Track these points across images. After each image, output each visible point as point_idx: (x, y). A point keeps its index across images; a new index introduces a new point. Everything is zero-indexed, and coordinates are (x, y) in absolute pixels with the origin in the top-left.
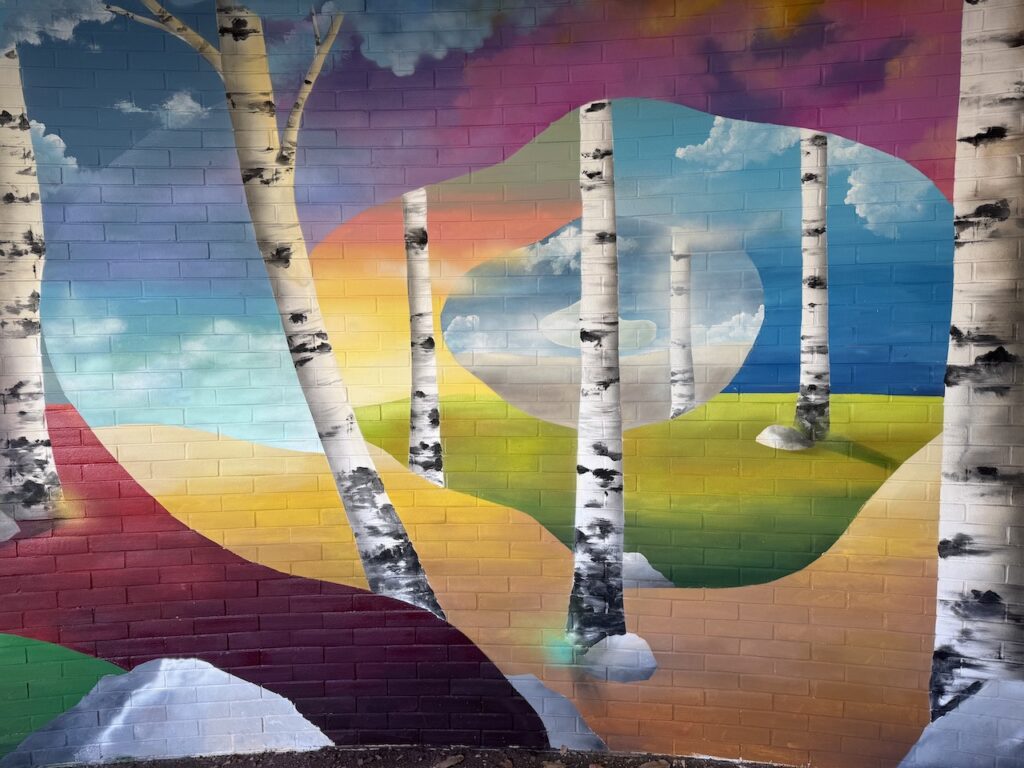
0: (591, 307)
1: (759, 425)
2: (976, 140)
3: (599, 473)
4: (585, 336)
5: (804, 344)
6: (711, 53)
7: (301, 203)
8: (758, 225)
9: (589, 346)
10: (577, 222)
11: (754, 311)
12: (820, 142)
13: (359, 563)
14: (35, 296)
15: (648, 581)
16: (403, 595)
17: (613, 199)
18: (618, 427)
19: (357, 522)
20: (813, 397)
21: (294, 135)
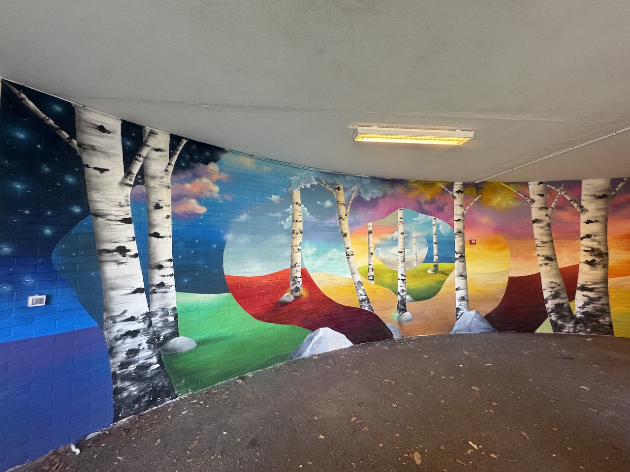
0: (400, 247)
1: (428, 269)
2: (457, 221)
3: (402, 280)
4: (399, 252)
5: (434, 254)
6: (419, 202)
7: (349, 224)
8: (427, 233)
9: (400, 254)
10: (398, 230)
11: (426, 248)
12: (435, 219)
13: (358, 302)
14: (300, 243)
15: (411, 301)
16: (366, 309)
17: (404, 227)
18: (405, 270)
19: (358, 293)
20: (436, 264)
21: (348, 210)
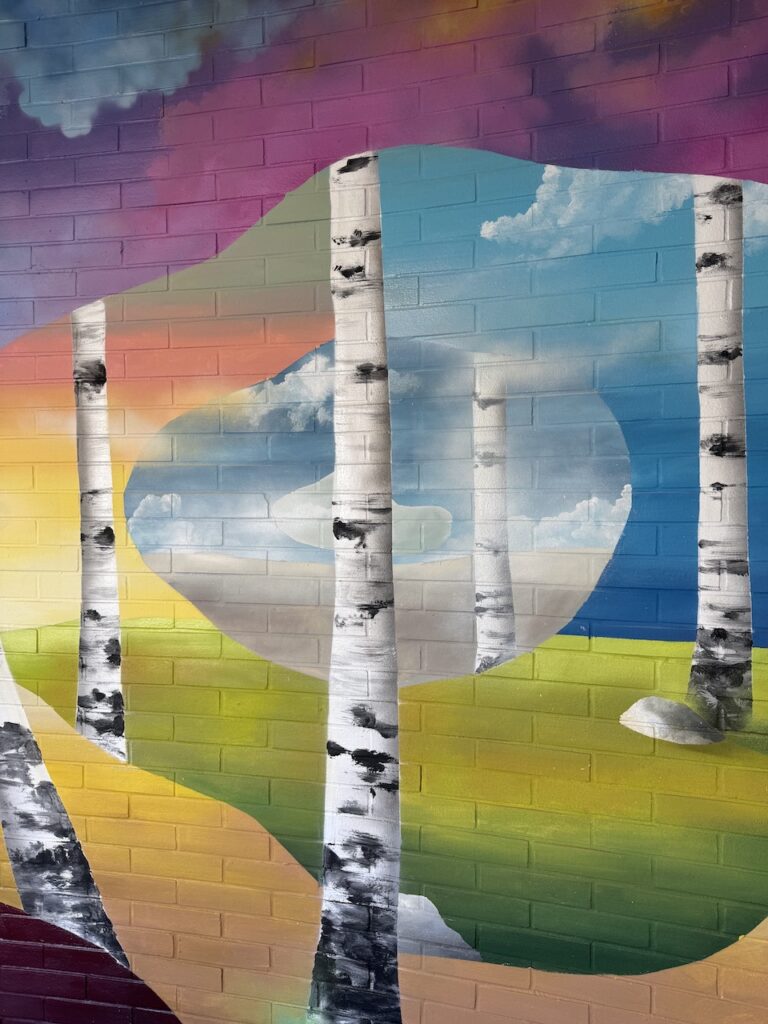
0: (348, 485)
1: (626, 694)
3: (361, 756)
4: (341, 529)
5: (705, 556)
6: (537, 61)
9: (345, 546)
12: (730, 196)
13: (9, 865)
15: (440, 945)
16: (68, 923)
17: (382, 310)
18: (391, 681)
19: (5, 804)
20: (720, 651)
